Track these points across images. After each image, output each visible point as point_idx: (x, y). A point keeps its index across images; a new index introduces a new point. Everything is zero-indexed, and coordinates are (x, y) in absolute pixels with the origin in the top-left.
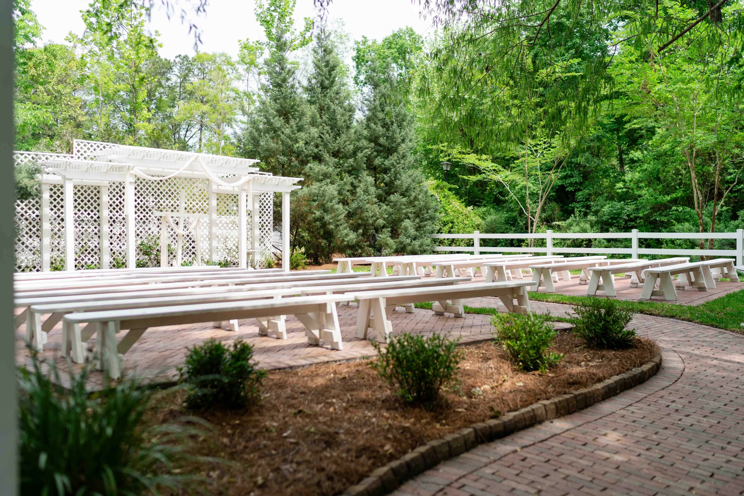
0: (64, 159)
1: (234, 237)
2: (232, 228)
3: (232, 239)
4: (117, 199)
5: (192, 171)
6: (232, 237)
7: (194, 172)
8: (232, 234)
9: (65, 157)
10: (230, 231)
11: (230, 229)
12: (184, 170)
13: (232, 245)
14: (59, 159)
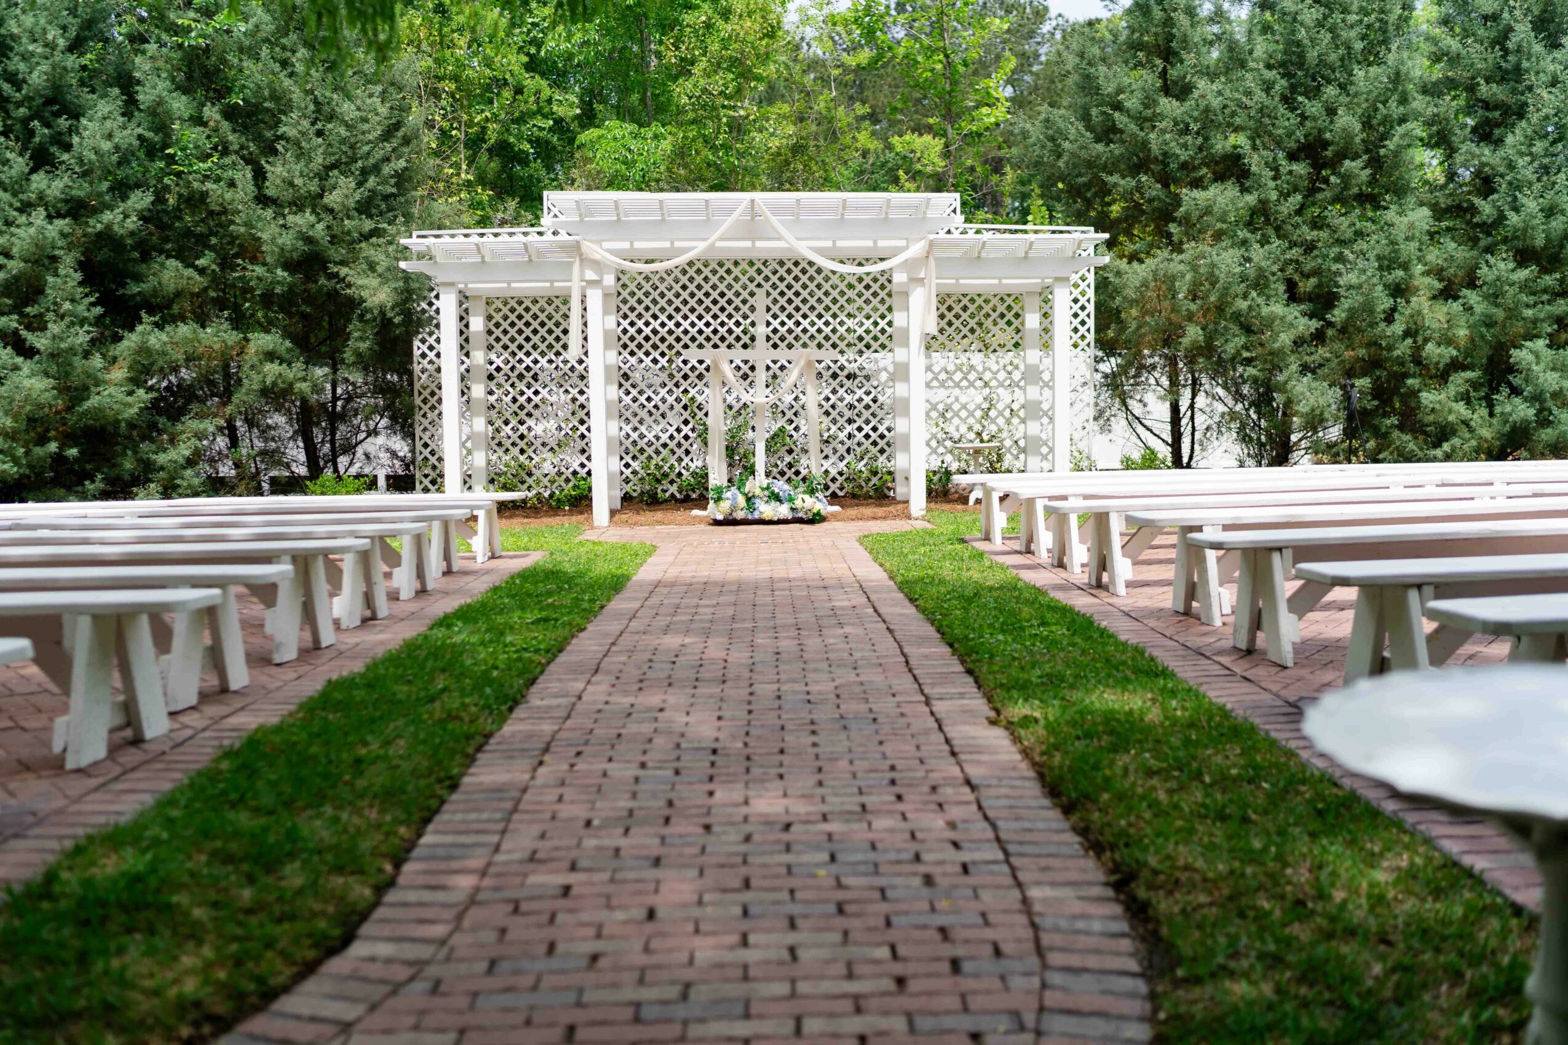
0: (522, 238)
1: (971, 407)
2: (965, 383)
3: (964, 414)
4: (647, 324)
5: (753, 240)
6: (964, 407)
7: (759, 244)
8: (963, 399)
9: (525, 234)
10: (957, 391)
11: (957, 385)
12: (721, 239)
13: (963, 429)
14: (514, 238)
